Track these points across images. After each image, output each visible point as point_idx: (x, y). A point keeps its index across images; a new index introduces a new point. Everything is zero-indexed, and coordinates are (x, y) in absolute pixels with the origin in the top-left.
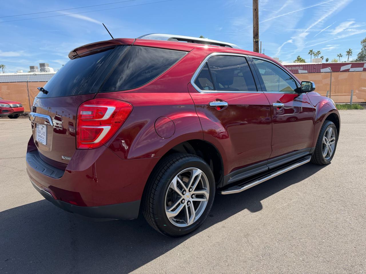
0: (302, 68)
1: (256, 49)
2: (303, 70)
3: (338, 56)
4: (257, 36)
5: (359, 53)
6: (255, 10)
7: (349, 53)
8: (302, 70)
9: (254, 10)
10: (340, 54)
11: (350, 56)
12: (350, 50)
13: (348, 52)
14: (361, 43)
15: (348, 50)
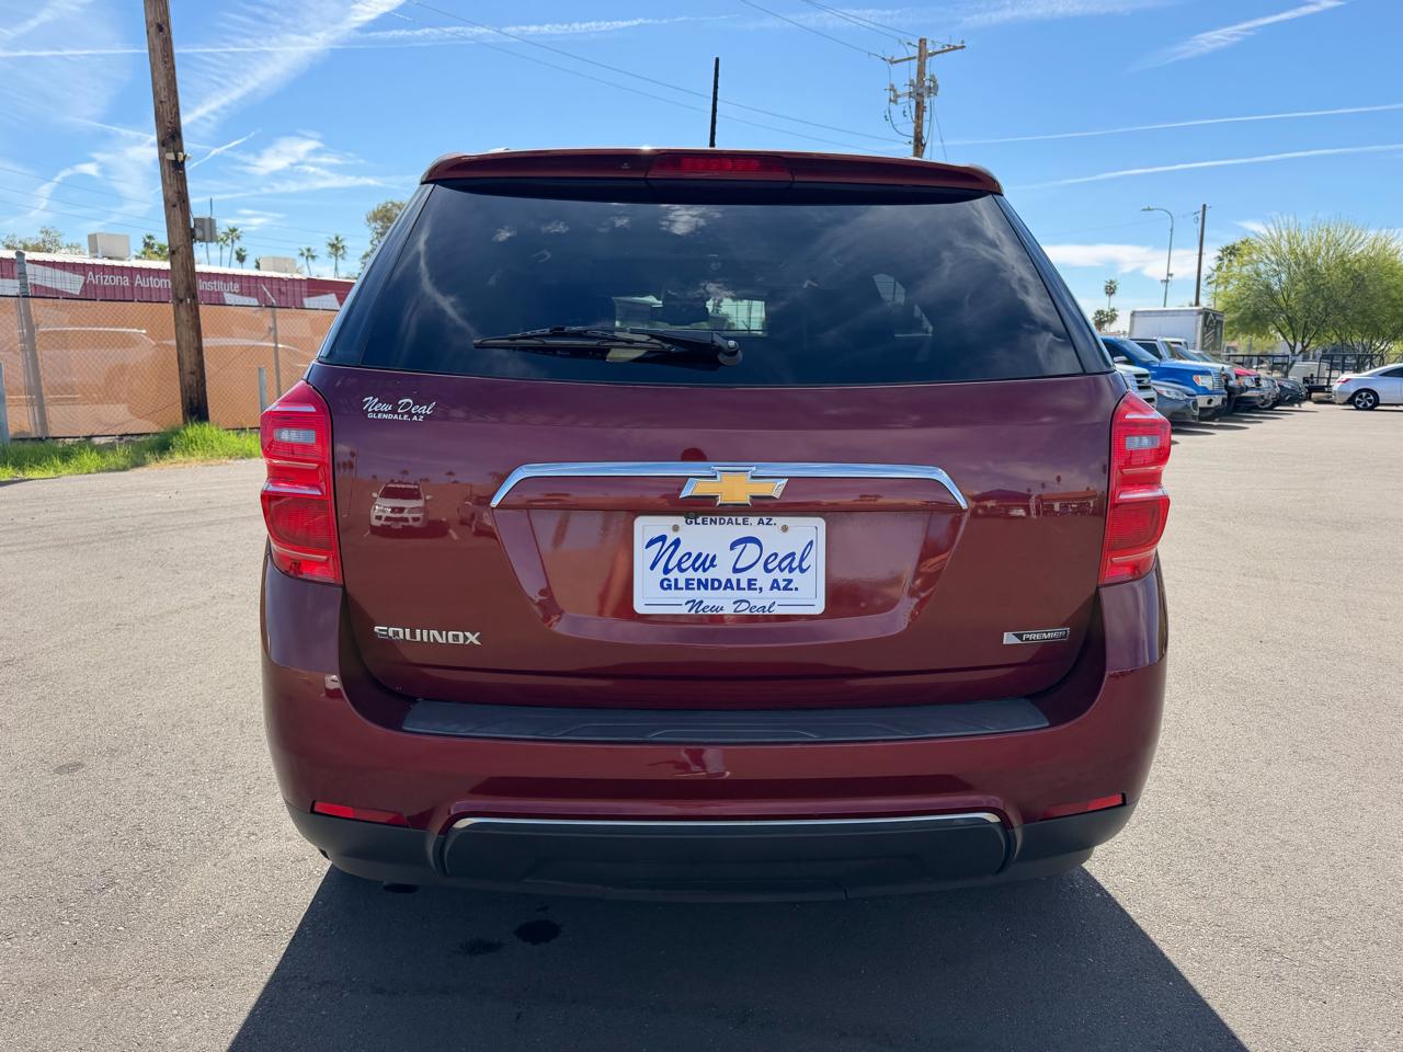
0: (237, 286)
1: (179, 193)
2: (241, 293)
3: (302, 255)
4: (178, 140)
5: (364, 254)
6: (160, 28)
7: (336, 248)
8: (238, 294)
9: (153, 30)
10: (309, 250)
11: (340, 259)
12: (337, 239)
13: (333, 246)
14: (368, 220)
15: (333, 237)
